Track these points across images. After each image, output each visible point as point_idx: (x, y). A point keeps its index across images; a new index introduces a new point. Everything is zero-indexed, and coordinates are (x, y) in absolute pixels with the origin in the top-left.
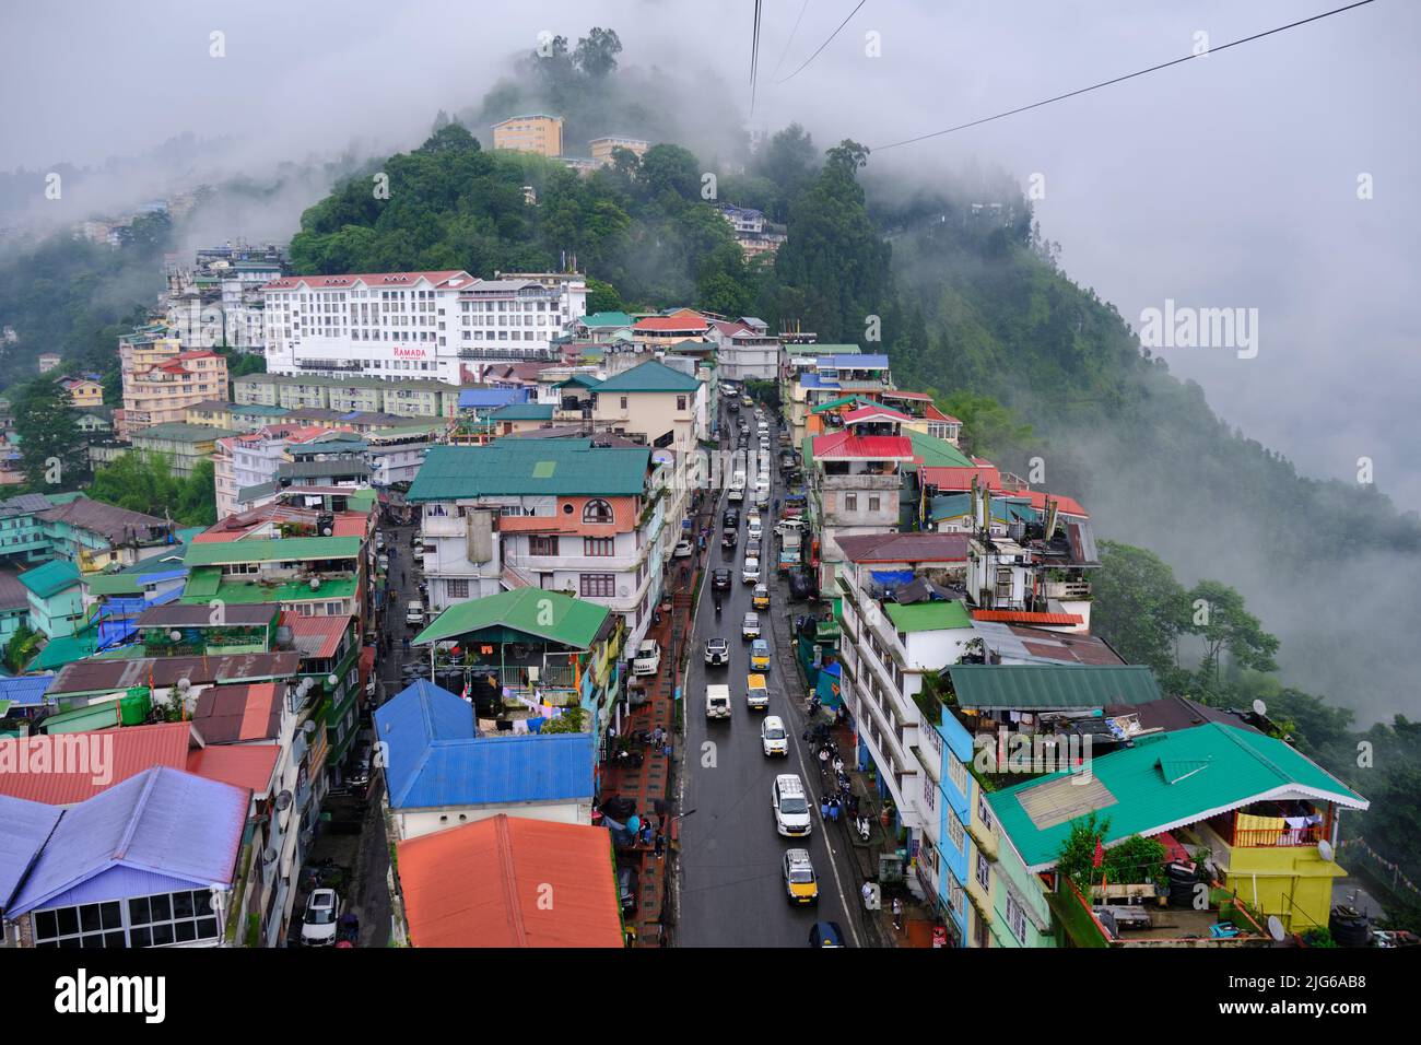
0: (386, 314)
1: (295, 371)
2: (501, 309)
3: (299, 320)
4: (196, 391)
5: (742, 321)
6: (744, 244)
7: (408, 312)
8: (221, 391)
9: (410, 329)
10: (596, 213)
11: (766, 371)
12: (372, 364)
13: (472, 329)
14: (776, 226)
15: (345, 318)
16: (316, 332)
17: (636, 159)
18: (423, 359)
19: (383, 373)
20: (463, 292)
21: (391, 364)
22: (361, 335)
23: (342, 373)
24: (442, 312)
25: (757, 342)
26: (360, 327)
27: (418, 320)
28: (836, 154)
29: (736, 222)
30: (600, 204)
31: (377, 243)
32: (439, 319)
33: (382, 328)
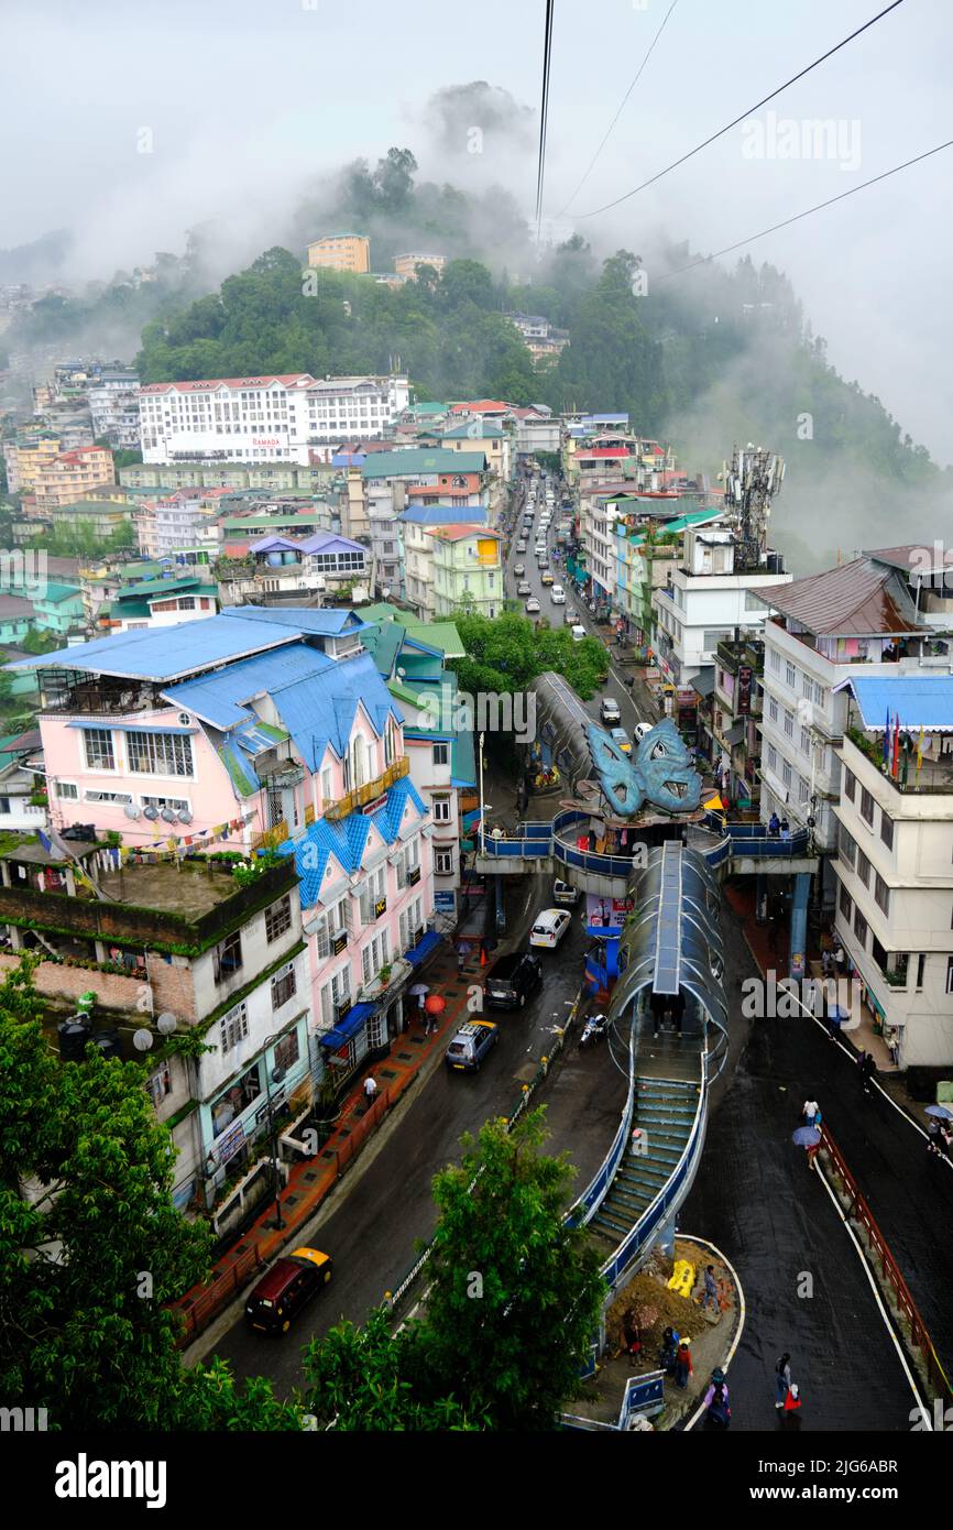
0: (245, 411)
1: (168, 462)
2: (341, 404)
3: (170, 419)
4: (91, 479)
5: (532, 407)
6: (533, 348)
7: (264, 409)
8: (110, 479)
9: (266, 423)
10: (406, 324)
11: (551, 446)
12: (234, 453)
13: (317, 420)
14: (560, 331)
15: (210, 416)
16: (186, 428)
17: (436, 274)
18: (277, 447)
19: (244, 459)
20: (309, 391)
21: (251, 453)
22: (224, 429)
23: (209, 461)
24: (292, 408)
25: (544, 422)
26: (223, 423)
27: (272, 415)
28: (611, 263)
29: (525, 328)
30: (410, 315)
31: (224, 354)
32: (290, 413)
33: (242, 423)
